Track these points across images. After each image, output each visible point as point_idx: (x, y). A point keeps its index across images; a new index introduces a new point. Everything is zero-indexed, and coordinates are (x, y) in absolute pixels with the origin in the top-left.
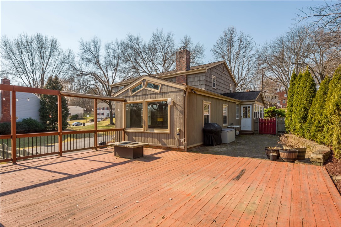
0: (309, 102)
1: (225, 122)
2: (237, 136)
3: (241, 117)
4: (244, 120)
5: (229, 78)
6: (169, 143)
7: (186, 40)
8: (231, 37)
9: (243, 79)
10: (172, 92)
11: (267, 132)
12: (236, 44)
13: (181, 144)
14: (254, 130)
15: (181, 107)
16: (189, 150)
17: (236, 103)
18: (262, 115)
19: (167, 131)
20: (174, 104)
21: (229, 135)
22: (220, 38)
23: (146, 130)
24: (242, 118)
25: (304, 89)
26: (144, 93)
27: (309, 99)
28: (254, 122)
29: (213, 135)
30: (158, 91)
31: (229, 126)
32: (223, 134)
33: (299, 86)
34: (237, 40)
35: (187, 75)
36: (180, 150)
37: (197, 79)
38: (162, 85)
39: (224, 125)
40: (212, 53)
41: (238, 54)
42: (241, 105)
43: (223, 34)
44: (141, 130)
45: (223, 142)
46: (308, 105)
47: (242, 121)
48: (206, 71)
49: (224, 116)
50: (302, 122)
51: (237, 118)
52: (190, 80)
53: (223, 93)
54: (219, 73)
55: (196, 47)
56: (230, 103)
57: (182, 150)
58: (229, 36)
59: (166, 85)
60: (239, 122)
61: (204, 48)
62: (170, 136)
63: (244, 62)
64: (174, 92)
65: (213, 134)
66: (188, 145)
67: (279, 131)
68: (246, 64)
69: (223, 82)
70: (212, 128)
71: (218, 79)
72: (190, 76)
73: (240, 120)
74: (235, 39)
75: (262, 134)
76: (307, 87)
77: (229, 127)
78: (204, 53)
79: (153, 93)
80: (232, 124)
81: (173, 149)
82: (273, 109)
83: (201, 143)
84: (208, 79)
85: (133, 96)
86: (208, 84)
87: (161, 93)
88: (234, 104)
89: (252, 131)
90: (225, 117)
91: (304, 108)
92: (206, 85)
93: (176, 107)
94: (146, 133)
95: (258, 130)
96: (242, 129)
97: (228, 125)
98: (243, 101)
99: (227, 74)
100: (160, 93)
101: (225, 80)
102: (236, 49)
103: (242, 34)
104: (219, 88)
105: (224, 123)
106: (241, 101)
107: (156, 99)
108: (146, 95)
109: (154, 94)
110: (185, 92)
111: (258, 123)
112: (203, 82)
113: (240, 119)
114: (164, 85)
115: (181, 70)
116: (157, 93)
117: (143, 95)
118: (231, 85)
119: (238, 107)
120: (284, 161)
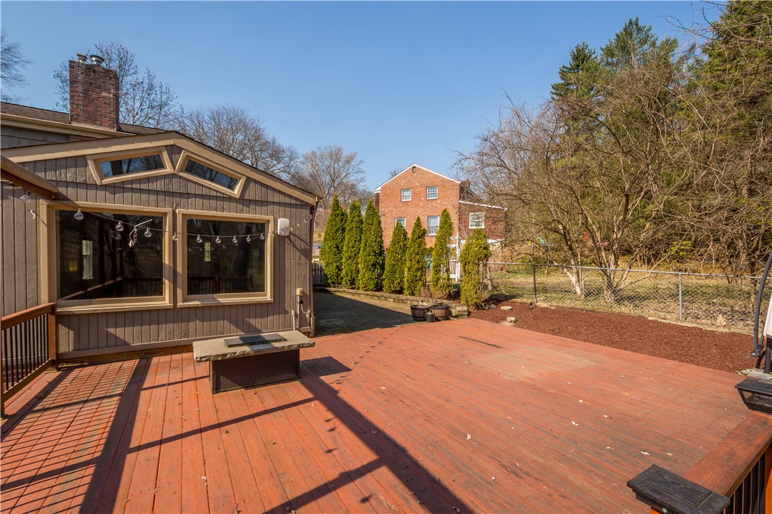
0: (378, 244)
10: (279, 204)
15: (304, 241)
19: (263, 297)
23: (183, 302)
26: (174, 188)
30: (234, 193)
38: (249, 180)
46: (377, 248)
50: (372, 270)
59: (262, 184)
62: (274, 307)
64: (285, 205)
79: (214, 194)
87: (243, 201)
91: (373, 252)
93: (290, 241)
94: (181, 308)
100: (240, 199)
107: (226, 214)
108: (184, 195)
109: (216, 198)
110: (312, 210)
114: (256, 182)
115: (91, 120)
116: (231, 197)
120: (439, 320)
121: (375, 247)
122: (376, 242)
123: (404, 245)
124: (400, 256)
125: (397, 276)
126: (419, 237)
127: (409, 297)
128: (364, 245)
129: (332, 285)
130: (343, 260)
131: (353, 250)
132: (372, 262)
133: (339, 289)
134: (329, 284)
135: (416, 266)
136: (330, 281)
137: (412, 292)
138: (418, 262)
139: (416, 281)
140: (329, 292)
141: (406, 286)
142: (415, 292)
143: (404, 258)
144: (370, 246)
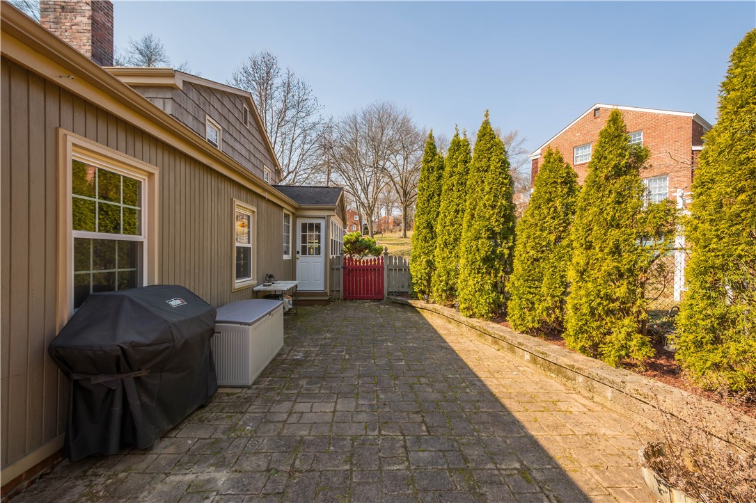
0: (500, 212)
1: (243, 271)
2: (286, 316)
3: (295, 252)
4: (303, 262)
5: (262, 149)
7: (148, 47)
8: (268, 73)
9: (292, 172)
11: (364, 293)
12: (279, 94)
14: (330, 288)
17: (282, 208)
22: (242, 71)
24: (298, 256)
25: (482, 174)
27: (499, 204)
28: (331, 267)
29: (137, 379)
31: (258, 285)
33: (455, 169)
34: (280, 85)
39: (239, 283)
42: (296, 217)
43: (249, 64)
46: (497, 221)
47: (298, 263)
48: (178, 83)
49: (237, 247)
50: (484, 270)
51: (285, 257)
54: (232, 119)
56: (263, 205)
60: (291, 270)
63: (295, 136)
65: (143, 373)
67: (390, 290)
68: (298, 141)
69: (244, 153)
71: (227, 135)
73: (293, 262)
74: (277, 82)
75: (351, 299)
76: (492, 167)
77: (261, 288)
80: (271, 276)
82: (356, 237)
88: (276, 210)
89: (324, 294)
90: (244, 253)
91: (488, 230)
95: (342, 289)
96: (299, 288)
97: (255, 282)
98: (304, 206)
99: (257, 135)
101: (251, 148)
103: (290, 76)
105: (238, 276)
106: (295, 204)
111: (342, 270)
113: (294, 260)
118: (267, 170)
119: (289, 223)
121: (493, 220)
122: (493, 207)
123: (567, 206)
124: (552, 237)
125: (544, 290)
126: (619, 172)
127: (581, 359)
128: (469, 217)
129: (419, 295)
130: (437, 251)
131: (451, 229)
132: (483, 253)
133: (429, 306)
134: (416, 293)
135: (609, 264)
136: (416, 289)
137: (595, 346)
138: (616, 251)
139: (609, 312)
140: (413, 309)
141: (571, 322)
142: (604, 349)
143: (565, 242)
144: (482, 217)
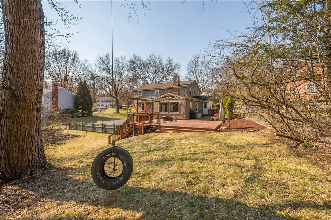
1: (197, 110)
2: (201, 116)
3: (203, 108)
4: (204, 109)
5: (197, 88)
6: (179, 117)
7: (170, 59)
8: (197, 60)
12: (200, 65)
13: (183, 117)
14: (209, 114)
15: (184, 105)
16: (186, 119)
17: (201, 102)
18: (213, 107)
19: (178, 113)
20: (181, 104)
21: (199, 115)
22: (191, 60)
23: (169, 113)
26: (168, 99)
28: (209, 110)
30: (175, 99)
32: (196, 115)
35: (178, 88)
36: (183, 119)
37: (183, 90)
38: (176, 96)
39: (197, 112)
40: (186, 69)
41: (201, 71)
42: (203, 103)
43: (192, 58)
44: (167, 113)
45: (197, 118)
48: (188, 87)
52: (180, 90)
53: (194, 96)
54: (193, 86)
55: (176, 64)
57: (184, 119)
58: (196, 59)
59: (178, 97)
60: (202, 110)
61: (181, 65)
62: (180, 115)
64: (181, 99)
65: (193, 114)
66: (186, 118)
69: (194, 91)
70: (193, 112)
71: (192, 89)
72: (179, 89)
74: (200, 61)
75: (212, 116)
77: (199, 112)
78: (180, 68)
79: (172, 99)
81: (181, 119)
83: (189, 118)
84: (188, 90)
85: (163, 100)
86: (189, 92)
87: (176, 100)
90: (197, 108)
92: (187, 93)
96: (203, 114)
98: (204, 101)
99: (196, 86)
101: (195, 89)
102: (200, 67)
104: (193, 94)
107: (174, 102)
108: (170, 100)
110: (185, 100)
111: (211, 111)
112: (186, 92)
115: (175, 85)
116: (174, 99)
117: (168, 100)
118: (198, 92)
